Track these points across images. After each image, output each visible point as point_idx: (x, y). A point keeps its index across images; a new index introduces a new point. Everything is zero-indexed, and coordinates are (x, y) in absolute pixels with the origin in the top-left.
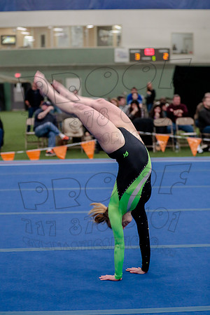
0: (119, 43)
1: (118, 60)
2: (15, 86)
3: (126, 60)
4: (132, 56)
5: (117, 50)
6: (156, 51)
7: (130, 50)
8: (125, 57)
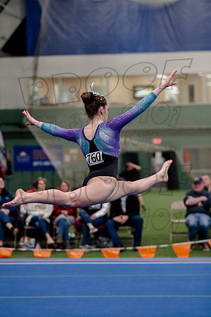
2: (154, 155)
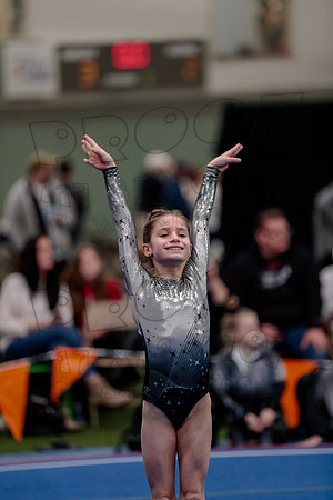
0: (17, 24)
1: (17, 88)
3: (48, 88)
4: (69, 74)
5: (14, 51)
6: (155, 50)
7: (62, 49)
8: (39, 76)
